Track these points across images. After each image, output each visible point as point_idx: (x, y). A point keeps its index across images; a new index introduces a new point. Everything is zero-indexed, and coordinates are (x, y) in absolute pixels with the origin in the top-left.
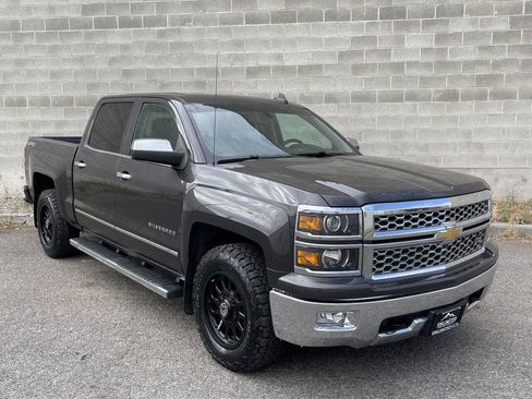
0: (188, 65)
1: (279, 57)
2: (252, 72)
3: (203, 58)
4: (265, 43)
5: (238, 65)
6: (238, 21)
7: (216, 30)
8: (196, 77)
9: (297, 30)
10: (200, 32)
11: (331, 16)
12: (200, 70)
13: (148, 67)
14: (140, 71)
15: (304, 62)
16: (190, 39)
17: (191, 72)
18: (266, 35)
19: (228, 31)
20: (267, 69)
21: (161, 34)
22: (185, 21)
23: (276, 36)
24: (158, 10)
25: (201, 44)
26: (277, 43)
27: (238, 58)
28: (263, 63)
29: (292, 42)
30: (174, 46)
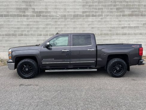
0: (107, 26)
1: (129, 24)
2: (123, 28)
3: (111, 24)
4: (126, 21)
5: (119, 26)
6: (120, 16)
7: (115, 18)
8: (109, 29)
10: (111, 18)
11: (142, 15)
12: (110, 27)
13: (98, 26)
15: (135, 25)
17: (108, 28)
18: (127, 19)
19: (118, 18)
20: (126, 27)
21: (102, 19)
22: (107, 16)
24: (101, 13)
25: (111, 21)
26: (129, 21)
27: (120, 24)
28: (125, 26)
29: (133, 21)
30: (105, 21)
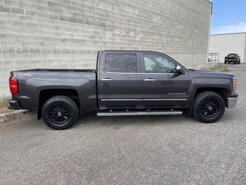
9: (77, 26)
14: (11, 35)
16: (36, 22)
23: (70, 27)
